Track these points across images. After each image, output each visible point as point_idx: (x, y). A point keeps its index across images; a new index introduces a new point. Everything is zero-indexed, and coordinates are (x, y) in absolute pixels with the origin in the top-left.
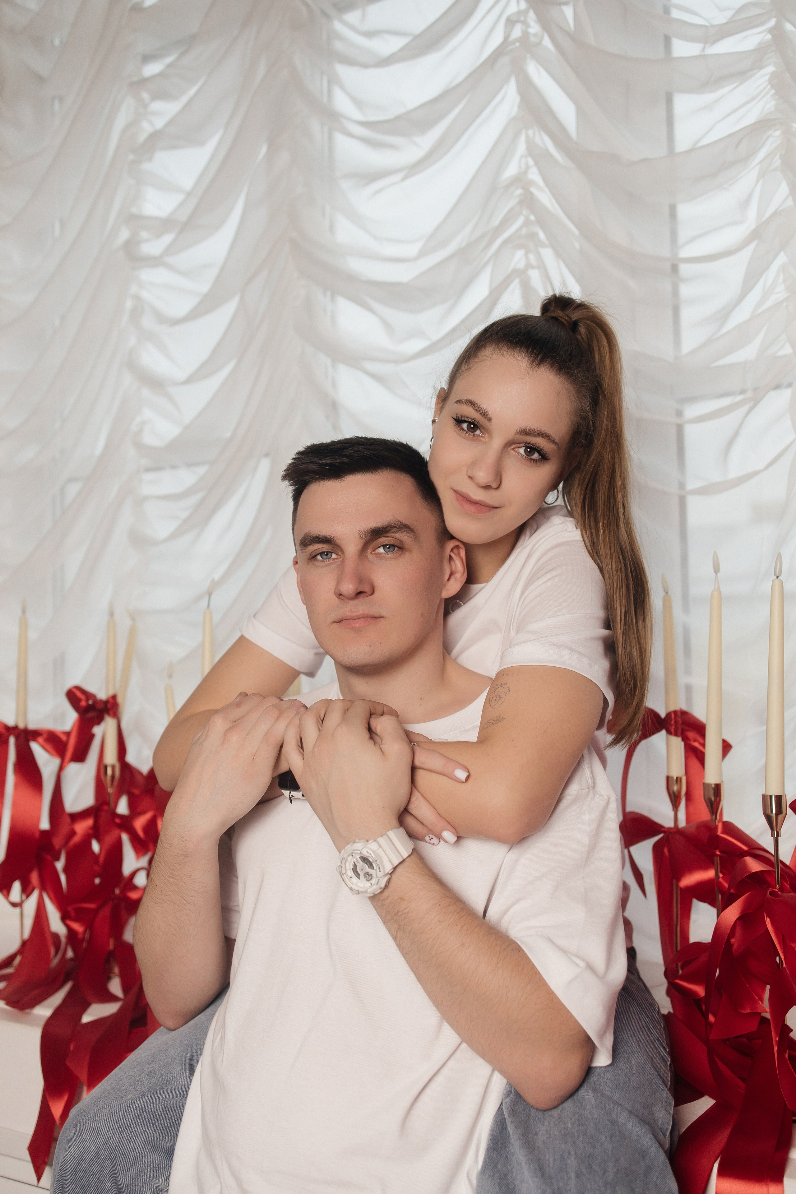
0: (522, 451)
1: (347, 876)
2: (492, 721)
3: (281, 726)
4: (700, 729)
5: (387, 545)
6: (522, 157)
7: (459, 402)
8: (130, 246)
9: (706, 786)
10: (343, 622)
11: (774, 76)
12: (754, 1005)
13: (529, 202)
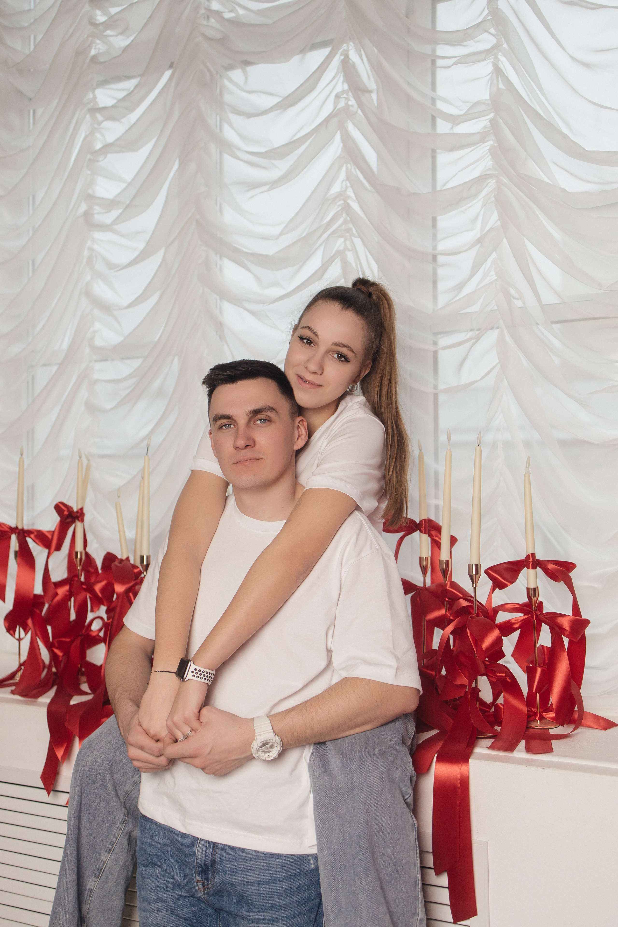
0: (336, 356)
4: (438, 529)
5: (262, 419)
6: (343, 181)
7: (303, 328)
8: (87, 215)
9: (441, 561)
10: (239, 463)
11: (492, 148)
12: (462, 680)
13: (347, 208)
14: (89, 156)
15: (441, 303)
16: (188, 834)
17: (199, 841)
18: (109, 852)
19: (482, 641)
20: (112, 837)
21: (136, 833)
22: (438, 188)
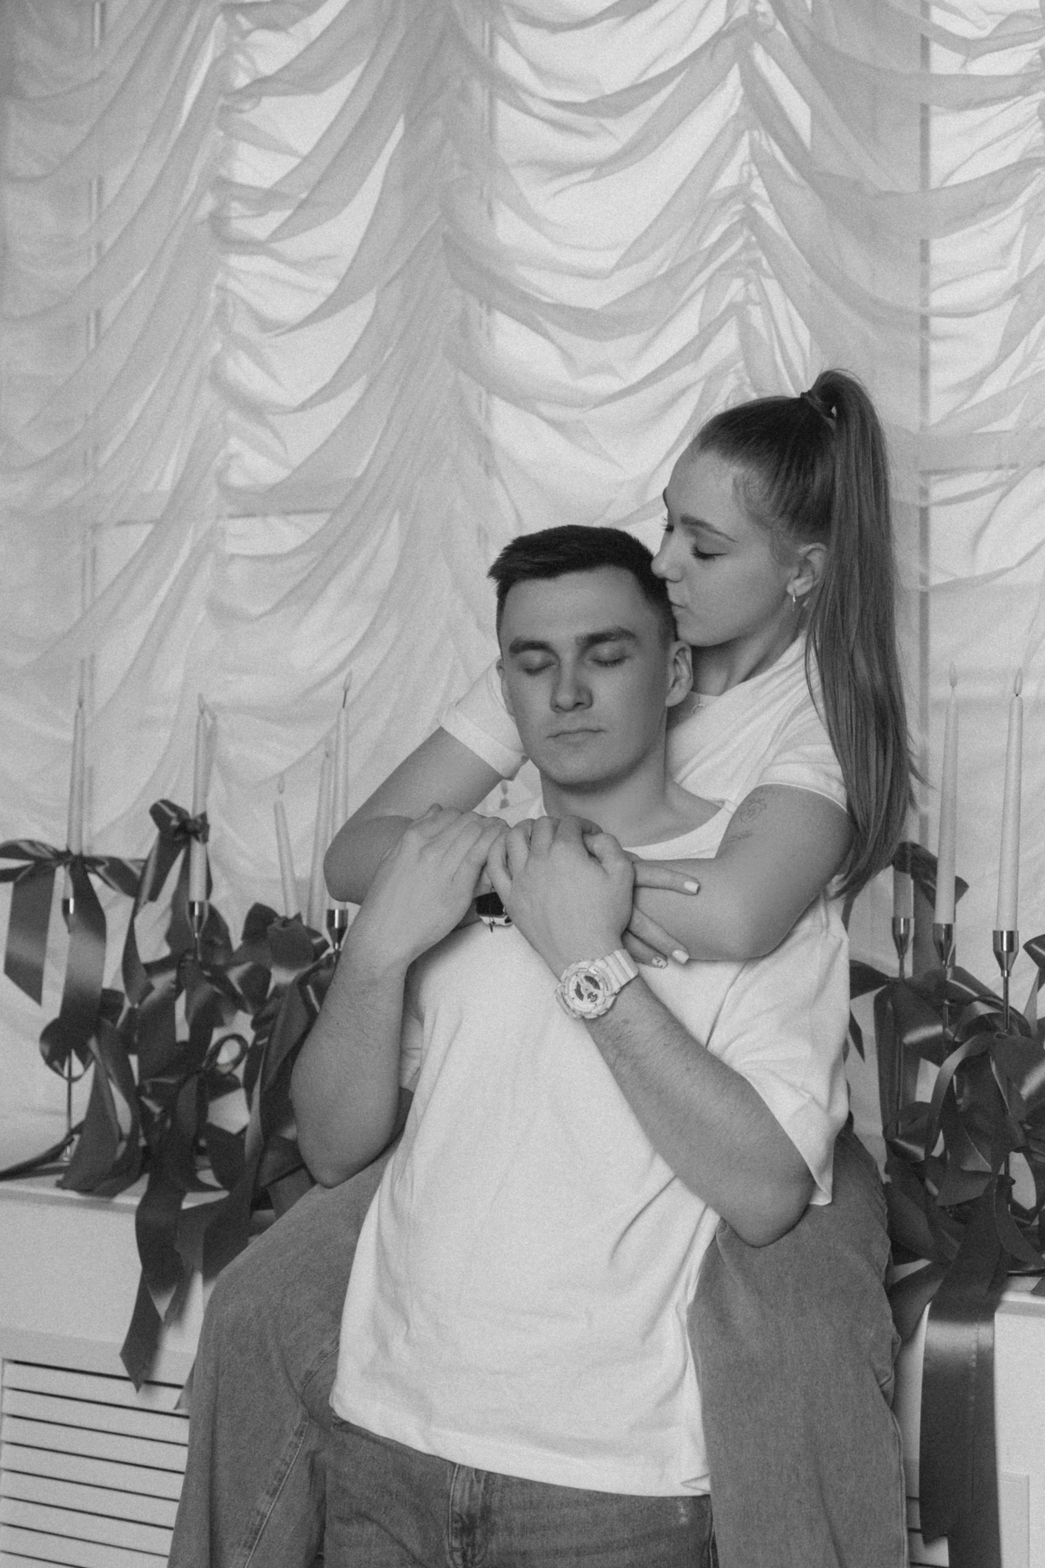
1: (569, 997)
2: (739, 835)
3: (484, 845)
4: (932, 864)
6: (743, 164)
8: (217, 220)
9: (937, 927)
10: (560, 736)
12: (979, 1162)
13: (750, 219)
14: (221, 101)
15: (936, 414)
16: (434, 1457)
17: (456, 1470)
18: (273, 1495)
19: (1021, 1083)
20: (278, 1463)
21: (327, 1456)
22: (934, 183)
